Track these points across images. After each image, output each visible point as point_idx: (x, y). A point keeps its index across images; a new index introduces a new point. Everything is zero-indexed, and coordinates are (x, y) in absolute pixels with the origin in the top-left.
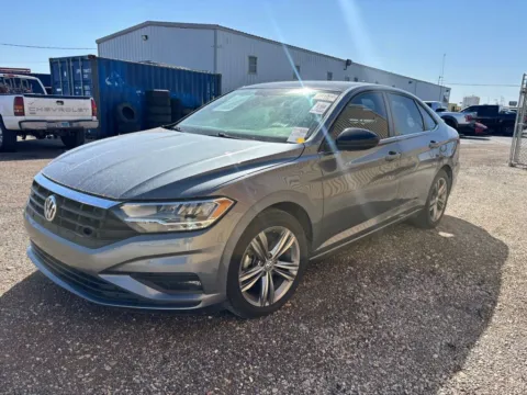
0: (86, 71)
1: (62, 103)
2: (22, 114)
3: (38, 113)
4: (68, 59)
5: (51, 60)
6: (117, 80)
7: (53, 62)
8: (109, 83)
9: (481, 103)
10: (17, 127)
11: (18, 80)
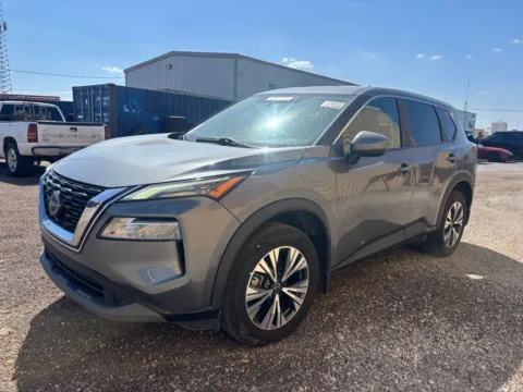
0: (105, 99)
1: (76, 129)
2: (36, 140)
3: (51, 139)
4: (89, 87)
5: (74, 89)
6: (134, 107)
7: (76, 90)
8: (126, 110)
9: (509, 129)
10: (29, 153)
11: (37, 108)
